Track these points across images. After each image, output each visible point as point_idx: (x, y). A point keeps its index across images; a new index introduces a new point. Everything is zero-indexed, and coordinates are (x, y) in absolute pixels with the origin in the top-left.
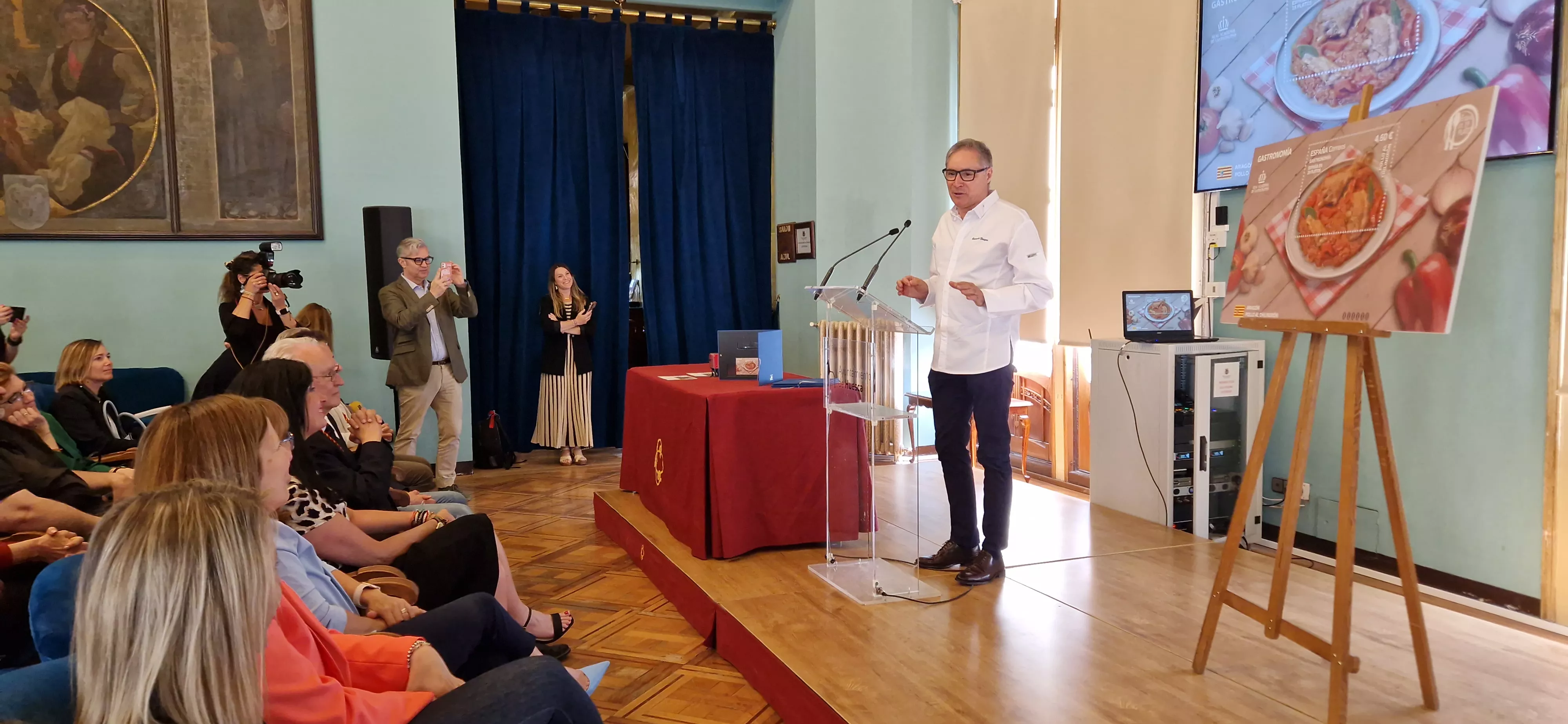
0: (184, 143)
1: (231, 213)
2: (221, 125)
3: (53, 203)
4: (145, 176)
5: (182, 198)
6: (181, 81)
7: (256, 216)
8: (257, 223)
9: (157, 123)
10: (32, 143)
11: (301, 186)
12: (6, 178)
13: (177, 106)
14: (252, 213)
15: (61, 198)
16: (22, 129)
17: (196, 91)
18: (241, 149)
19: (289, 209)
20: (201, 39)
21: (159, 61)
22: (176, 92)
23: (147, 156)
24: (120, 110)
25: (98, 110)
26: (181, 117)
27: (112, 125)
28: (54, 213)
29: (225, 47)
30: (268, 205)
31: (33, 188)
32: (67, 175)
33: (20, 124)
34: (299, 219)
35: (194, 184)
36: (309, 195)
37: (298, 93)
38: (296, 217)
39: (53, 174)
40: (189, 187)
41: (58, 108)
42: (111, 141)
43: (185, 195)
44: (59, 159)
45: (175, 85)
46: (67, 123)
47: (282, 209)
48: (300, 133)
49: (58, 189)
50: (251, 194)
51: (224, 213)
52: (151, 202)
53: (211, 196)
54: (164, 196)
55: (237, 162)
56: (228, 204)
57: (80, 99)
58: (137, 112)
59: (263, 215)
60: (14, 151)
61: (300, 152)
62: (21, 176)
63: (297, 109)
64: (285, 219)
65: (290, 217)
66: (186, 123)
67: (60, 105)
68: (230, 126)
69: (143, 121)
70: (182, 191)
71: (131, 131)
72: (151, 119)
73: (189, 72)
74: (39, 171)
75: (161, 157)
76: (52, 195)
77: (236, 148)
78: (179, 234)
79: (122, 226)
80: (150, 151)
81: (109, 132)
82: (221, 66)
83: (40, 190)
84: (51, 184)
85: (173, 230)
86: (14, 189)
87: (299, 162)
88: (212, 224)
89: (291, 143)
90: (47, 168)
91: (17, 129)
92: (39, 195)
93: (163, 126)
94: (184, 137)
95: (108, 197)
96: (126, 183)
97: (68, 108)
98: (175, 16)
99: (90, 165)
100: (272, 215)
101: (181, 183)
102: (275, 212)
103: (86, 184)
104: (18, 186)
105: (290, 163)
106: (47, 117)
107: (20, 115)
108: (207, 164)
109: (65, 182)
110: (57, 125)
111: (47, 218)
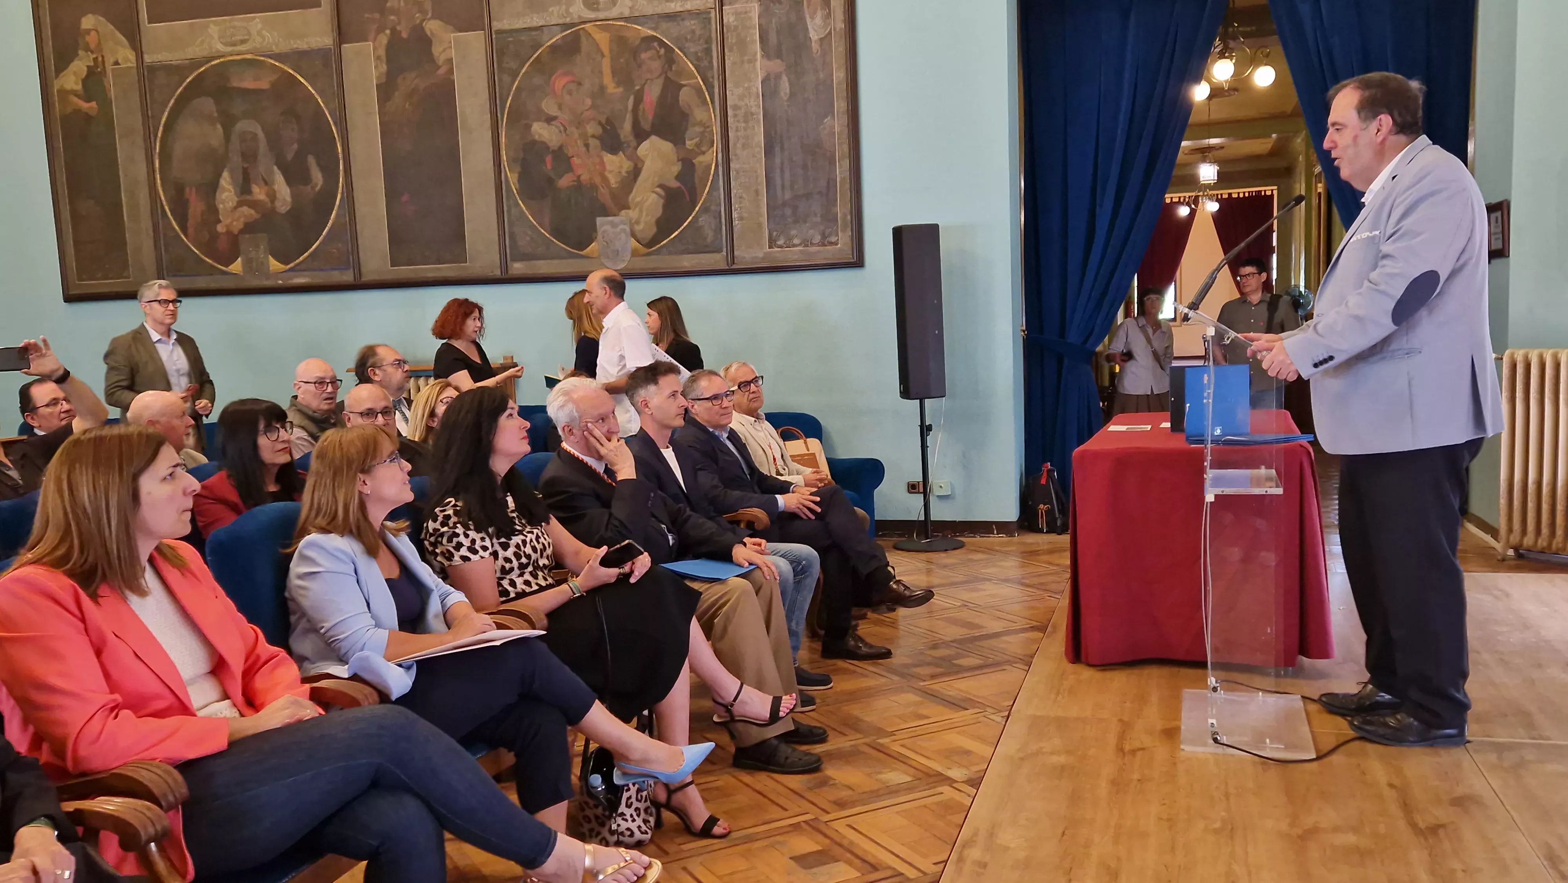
0: (737, 173)
1: (779, 243)
2: (769, 151)
3: (633, 243)
4: (705, 210)
5: (735, 230)
6: (736, 108)
7: (800, 245)
8: (801, 251)
9: (715, 154)
10: (617, 185)
11: (842, 209)
12: (599, 220)
13: (731, 135)
14: (796, 241)
15: (639, 236)
16: (611, 172)
17: (748, 116)
18: (787, 174)
19: (830, 235)
20: (752, 61)
21: (716, 90)
22: (730, 120)
23: (707, 189)
24: (684, 143)
25: (667, 147)
26: (735, 145)
27: (678, 160)
28: (635, 253)
29: (776, 65)
30: (811, 232)
31: (618, 230)
32: (644, 214)
33: (608, 167)
34: (839, 246)
35: (745, 215)
36: (849, 217)
37: (840, 105)
38: (837, 244)
39: (633, 214)
40: (741, 219)
41: (636, 148)
42: (677, 178)
43: (738, 226)
44: (638, 199)
45: (730, 112)
46: (643, 162)
47: (824, 236)
48: (841, 149)
49: (638, 228)
50: (796, 222)
51: (772, 243)
52: (710, 235)
53: (760, 225)
54: (721, 229)
55: (783, 187)
56: (775, 233)
57: (654, 138)
58: (698, 145)
59: (806, 243)
60: (604, 195)
61: (841, 170)
62: (610, 218)
63: (838, 124)
64: (826, 246)
65: (831, 243)
66: (738, 152)
67: (639, 145)
68: (777, 149)
69: (704, 153)
70: (736, 223)
71: (693, 165)
72: (711, 151)
73: (741, 97)
74: (623, 212)
75: (719, 189)
76: (633, 235)
77: (782, 171)
78: (734, 267)
79: (688, 261)
80: (709, 184)
81: (676, 168)
82: (770, 84)
83: (624, 230)
84: (632, 224)
85: (728, 264)
86: (604, 232)
87: (840, 182)
88: (761, 255)
89: (832, 161)
90: (629, 208)
91: (606, 173)
92: (623, 235)
93: (720, 156)
94: (738, 166)
95: (676, 233)
96: (690, 218)
97: (645, 146)
98: (730, 39)
99: (662, 201)
100: (814, 242)
101: (735, 215)
102: (817, 239)
103: (658, 222)
104: (607, 227)
105: (831, 183)
106: (629, 158)
107: (608, 158)
108: (757, 192)
109: (642, 219)
110: (636, 165)
111: (629, 256)
